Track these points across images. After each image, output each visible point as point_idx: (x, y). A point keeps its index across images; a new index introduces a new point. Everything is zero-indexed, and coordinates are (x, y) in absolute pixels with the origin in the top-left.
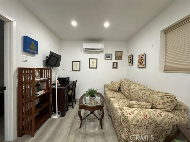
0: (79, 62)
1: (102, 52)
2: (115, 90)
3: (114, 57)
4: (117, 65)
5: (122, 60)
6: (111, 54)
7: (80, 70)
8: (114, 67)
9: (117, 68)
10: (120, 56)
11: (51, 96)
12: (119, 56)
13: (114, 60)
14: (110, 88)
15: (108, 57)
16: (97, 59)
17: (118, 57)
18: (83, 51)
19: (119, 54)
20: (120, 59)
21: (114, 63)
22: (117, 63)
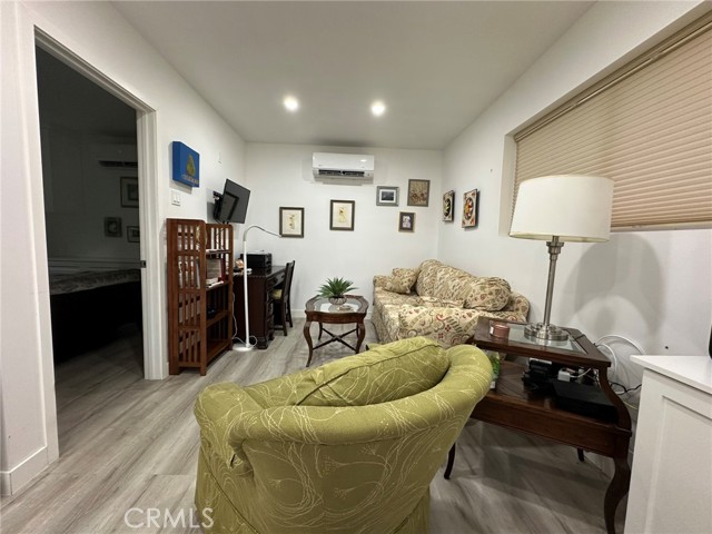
0: (300, 212)
1: (370, 180)
2: (402, 289)
3: (403, 197)
4: (412, 221)
5: (427, 205)
6: (395, 188)
7: (302, 236)
8: (404, 226)
9: (411, 229)
10: (422, 195)
11: (232, 295)
12: (419, 195)
13: (404, 207)
14: (389, 285)
15: (388, 197)
16: (353, 202)
17: (415, 196)
18: (312, 177)
19: (419, 189)
20: (422, 202)
21: (402, 214)
22: (412, 216)
